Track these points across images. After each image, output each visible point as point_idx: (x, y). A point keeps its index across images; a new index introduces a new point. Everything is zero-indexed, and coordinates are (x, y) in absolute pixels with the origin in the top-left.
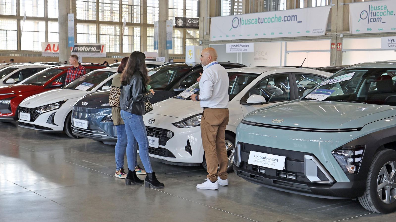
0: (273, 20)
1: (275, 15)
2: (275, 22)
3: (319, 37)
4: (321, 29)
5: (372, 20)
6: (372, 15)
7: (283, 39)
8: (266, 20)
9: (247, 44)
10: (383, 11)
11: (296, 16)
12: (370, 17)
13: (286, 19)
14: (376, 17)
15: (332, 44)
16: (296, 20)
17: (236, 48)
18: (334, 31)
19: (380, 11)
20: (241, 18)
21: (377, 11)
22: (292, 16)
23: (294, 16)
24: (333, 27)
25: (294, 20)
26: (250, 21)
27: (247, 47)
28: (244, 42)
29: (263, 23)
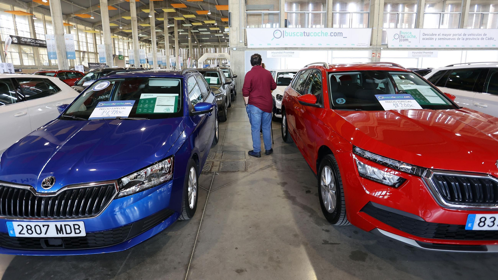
0: (319, 34)
1: (322, 31)
2: (321, 36)
3: (363, 48)
4: (365, 44)
5: (402, 40)
6: (402, 37)
7: (331, 49)
8: (312, 34)
9: (293, 51)
10: (409, 35)
11: (342, 33)
12: (401, 38)
13: (332, 34)
14: (405, 38)
15: (373, 54)
16: (342, 36)
17: (279, 54)
18: (374, 45)
19: (407, 35)
20: (283, 31)
21: (405, 35)
22: (338, 33)
23: (340, 33)
24: (373, 43)
25: (340, 36)
26: (294, 33)
27: (293, 54)
28: (289, 50)
29: (309, 36)
